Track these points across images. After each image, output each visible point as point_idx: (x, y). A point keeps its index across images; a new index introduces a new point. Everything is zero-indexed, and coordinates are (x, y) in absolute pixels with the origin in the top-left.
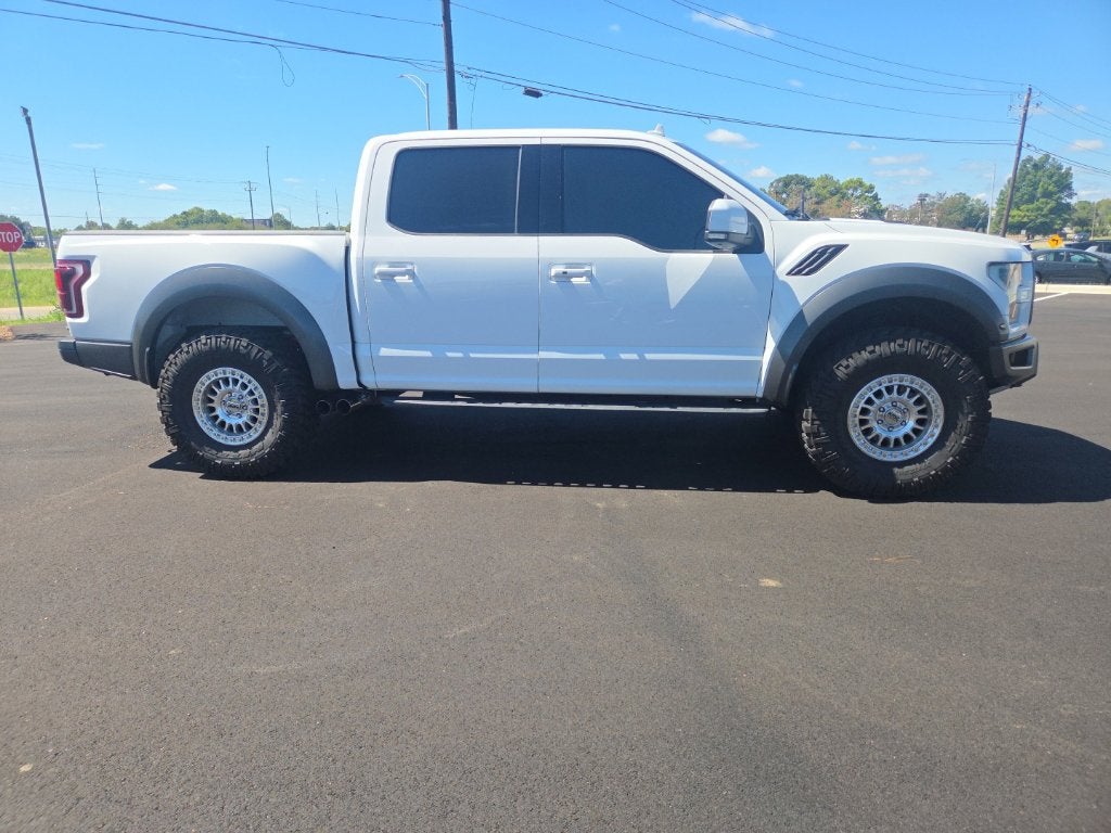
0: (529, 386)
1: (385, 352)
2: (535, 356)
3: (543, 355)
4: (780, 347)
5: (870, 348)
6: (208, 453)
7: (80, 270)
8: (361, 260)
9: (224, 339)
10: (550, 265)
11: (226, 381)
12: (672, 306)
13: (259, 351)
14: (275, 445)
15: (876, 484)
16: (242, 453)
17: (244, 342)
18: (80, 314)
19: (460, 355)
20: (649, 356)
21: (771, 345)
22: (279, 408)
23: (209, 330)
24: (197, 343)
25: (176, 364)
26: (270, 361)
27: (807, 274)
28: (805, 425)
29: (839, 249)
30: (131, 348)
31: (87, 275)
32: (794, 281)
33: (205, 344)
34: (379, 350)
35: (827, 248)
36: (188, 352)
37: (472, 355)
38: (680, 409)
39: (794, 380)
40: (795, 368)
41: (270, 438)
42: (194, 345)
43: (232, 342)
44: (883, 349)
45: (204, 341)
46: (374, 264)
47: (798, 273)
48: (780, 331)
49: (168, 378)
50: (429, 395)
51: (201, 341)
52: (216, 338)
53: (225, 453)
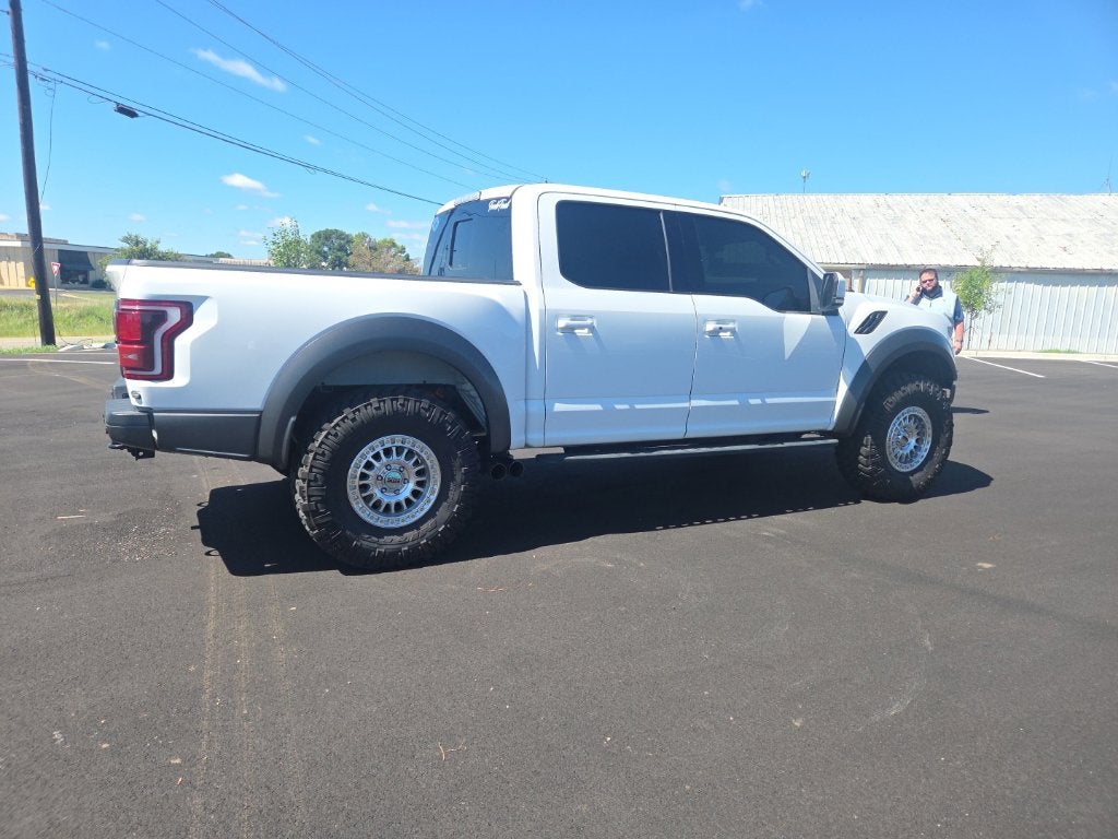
0: (676, 432)
1: (559, 407)
2: (687, 405)
3: (695, 403)
4: (852, 388)
5: (903, 388)
6: (367, 542)
7: (175, 315)
8: (544, 312)
9: (401, 401)
10: (705, 321)
11: (388, 452)
12: (787, 356)
13: (442, 413)
14: (451, 521)
15: (898, 490)
16: (410, 535)
17: (425, 403)
18: (168, 373)
19: (626, 407)
20: (768, 401)
21: (843, 388)
22: (459, 477)
23: (381, 391)
24: (366, 407)
27: (868, 333)
28: (863, 450)
29: (882, 314)
30: (260, 418)
31: (186, 321)
32: (860, 338)
33: (378, 409)
34: (553, 405)
35: (876, 313)
36: (354, 420)
37: (638, 407)
38: (786, 444)
39: (862, 415)
40: (863, 406)
41: (443, 513)
42: (363, 409)
43: (411, 403)
44: (910, 388)
45: (375, 405)
46: (557, 316)
47: (860, 333)
48: (851, 377)
49: (323, 454)
50: (570, 450)
51: (371, 404)
52: (392, 400)
53: (387, 539)
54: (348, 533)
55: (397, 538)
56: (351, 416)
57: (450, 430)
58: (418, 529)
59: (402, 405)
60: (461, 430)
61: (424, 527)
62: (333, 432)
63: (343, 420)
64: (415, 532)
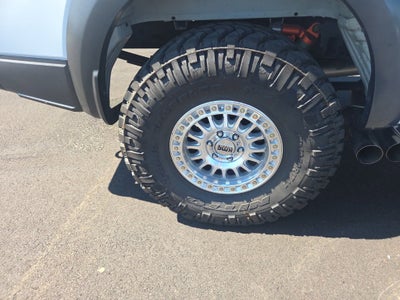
9: (230, 55)
11: (217, 119)
17: (269, 57)
22: (306, 160)
24: (179, 62)
25: (145, 97)
26: (310, 91)
30: (67, 68)
33: (196, 65)
36: (165, 79)
42: (176, 66)
43: (246, 58)
45: (193, 60)
51: (186, 58)
52: (216, 52)
53: (215, 204)
54: (173, 195)
55: (225, 207)
56: (161, 74)
57: (304, 100)
58: (249, 201)
59: (233, 61)
60: (322, 100)
61: (256, 201)
62: (142, 94)
63: (151, 79)
64: (245, 203)
